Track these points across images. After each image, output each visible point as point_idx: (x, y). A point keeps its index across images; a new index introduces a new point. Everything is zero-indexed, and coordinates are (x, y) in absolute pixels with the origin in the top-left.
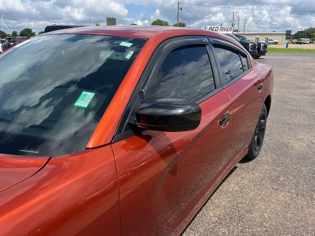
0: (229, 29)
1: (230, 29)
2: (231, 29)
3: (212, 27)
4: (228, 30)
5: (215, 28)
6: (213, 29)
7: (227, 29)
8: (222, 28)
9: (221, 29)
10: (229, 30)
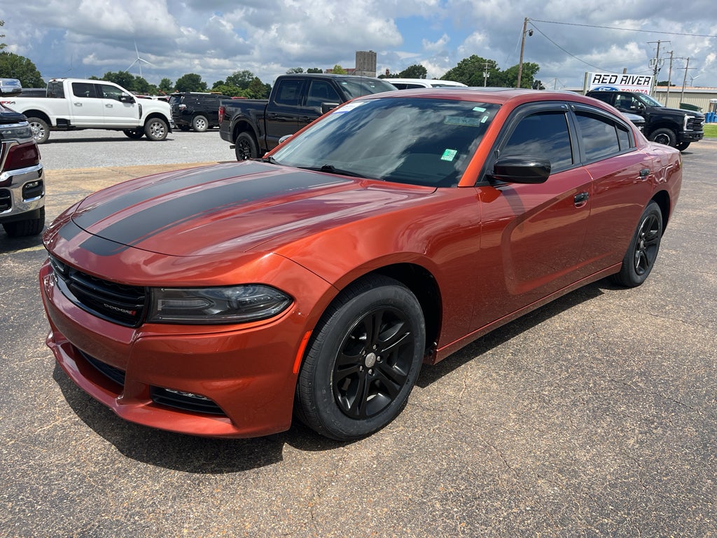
0: (643, 80)
1: (645, 81)
2: (648, 79)
3: (601, 76)
4: (640, 82)
5: (608, 78)
6: (603, 79)
7: (639, 80)
8: (625, 78)
9: (622, 80)
10: (642, 82)
